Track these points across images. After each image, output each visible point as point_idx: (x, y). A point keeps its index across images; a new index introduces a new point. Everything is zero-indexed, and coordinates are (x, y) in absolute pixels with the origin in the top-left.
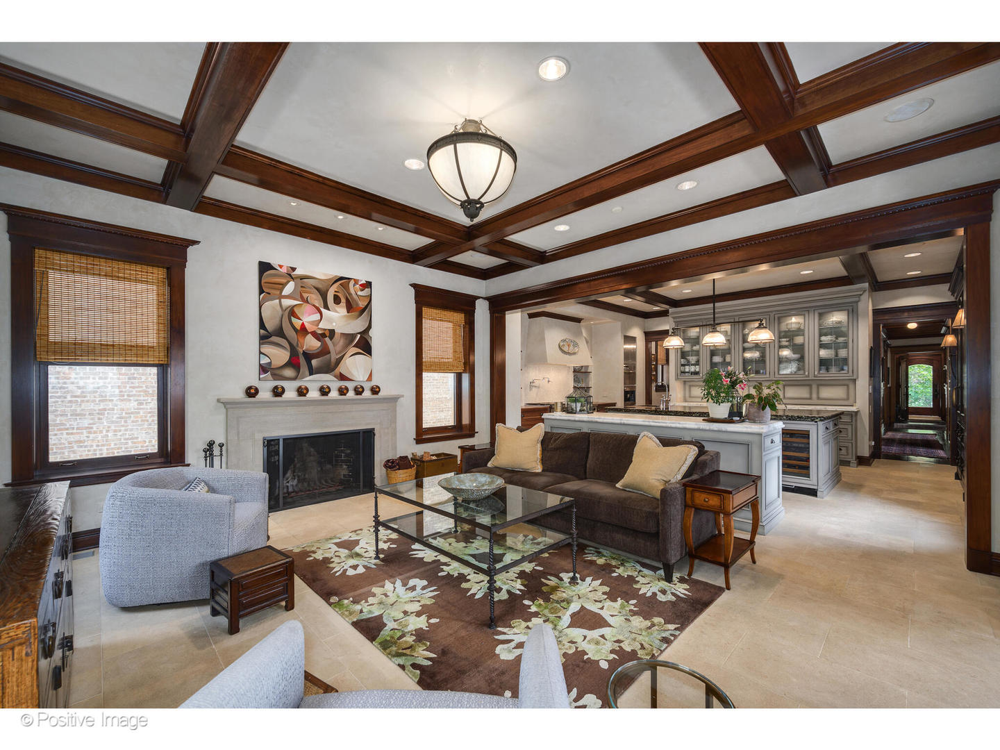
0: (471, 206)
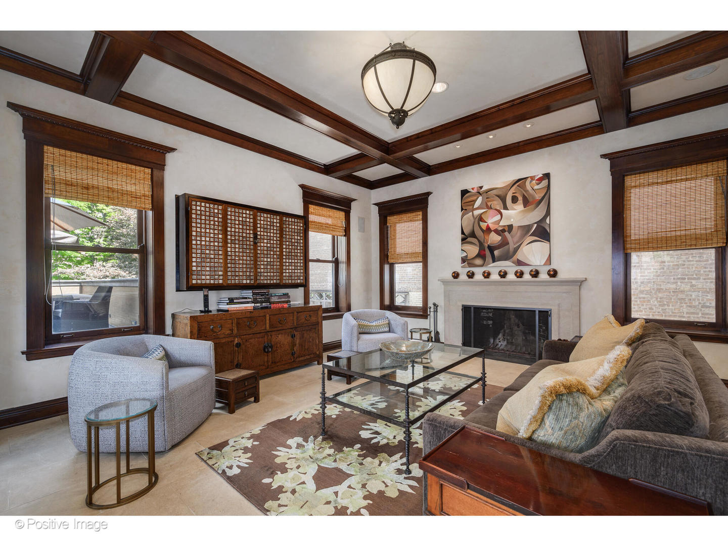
0: (396, 116)
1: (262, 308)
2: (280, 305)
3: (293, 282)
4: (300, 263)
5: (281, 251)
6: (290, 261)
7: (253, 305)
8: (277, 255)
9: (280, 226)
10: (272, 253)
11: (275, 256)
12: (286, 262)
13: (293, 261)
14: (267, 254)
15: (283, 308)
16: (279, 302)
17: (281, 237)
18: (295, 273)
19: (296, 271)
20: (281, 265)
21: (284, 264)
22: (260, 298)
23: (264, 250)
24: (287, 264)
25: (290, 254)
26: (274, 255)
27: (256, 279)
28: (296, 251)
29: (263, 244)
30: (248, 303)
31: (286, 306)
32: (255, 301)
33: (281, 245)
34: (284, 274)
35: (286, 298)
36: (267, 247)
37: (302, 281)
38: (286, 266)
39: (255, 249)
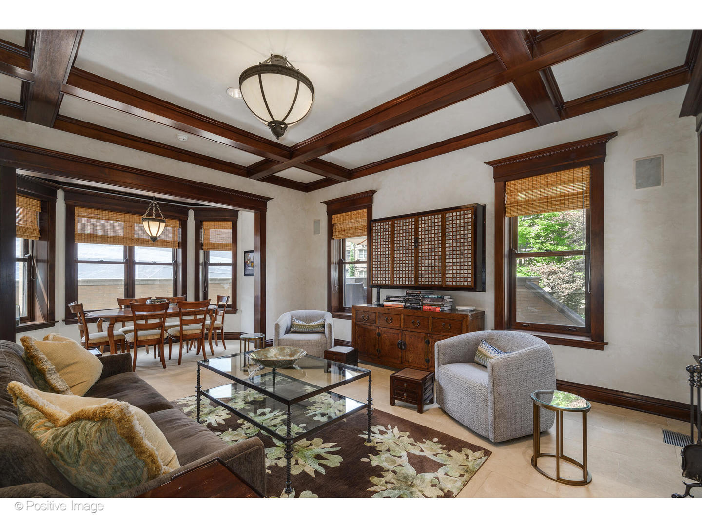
0: (278, 127)
1: (412, 308)
2: (431, 308)
3: (458, 284)
4: (468, 262)
5: (444, 251)
6: (454, 260)
7: (403, 304)
8: (438, 255)
9: (442, 225)
10: (433, 254)
11: (437, 257)
12: (449, 262)
13: (458, 260)
14: (428, 256)
15: (434, 312)
16: (430, 305)
17: (444, 235)
18: (460, 274)
19: (462, 272)
20: (444, 266)
21: (447, 264)
22: (411, 299)
23: (425, 252)
24: (451, 264)
25: (455, 253)
26: (435, 255)
27: (416, 280)
28: (462, 248)
29: (424, 247)
30: (399, 301)
31: (438, 309)
32: (406, 301)
33: (443, 244)
34: (447, 276)
35: (440, 301)
36: (428, 249)
37: (470, 284)
38: (449, 266)
39: (417, 252)
